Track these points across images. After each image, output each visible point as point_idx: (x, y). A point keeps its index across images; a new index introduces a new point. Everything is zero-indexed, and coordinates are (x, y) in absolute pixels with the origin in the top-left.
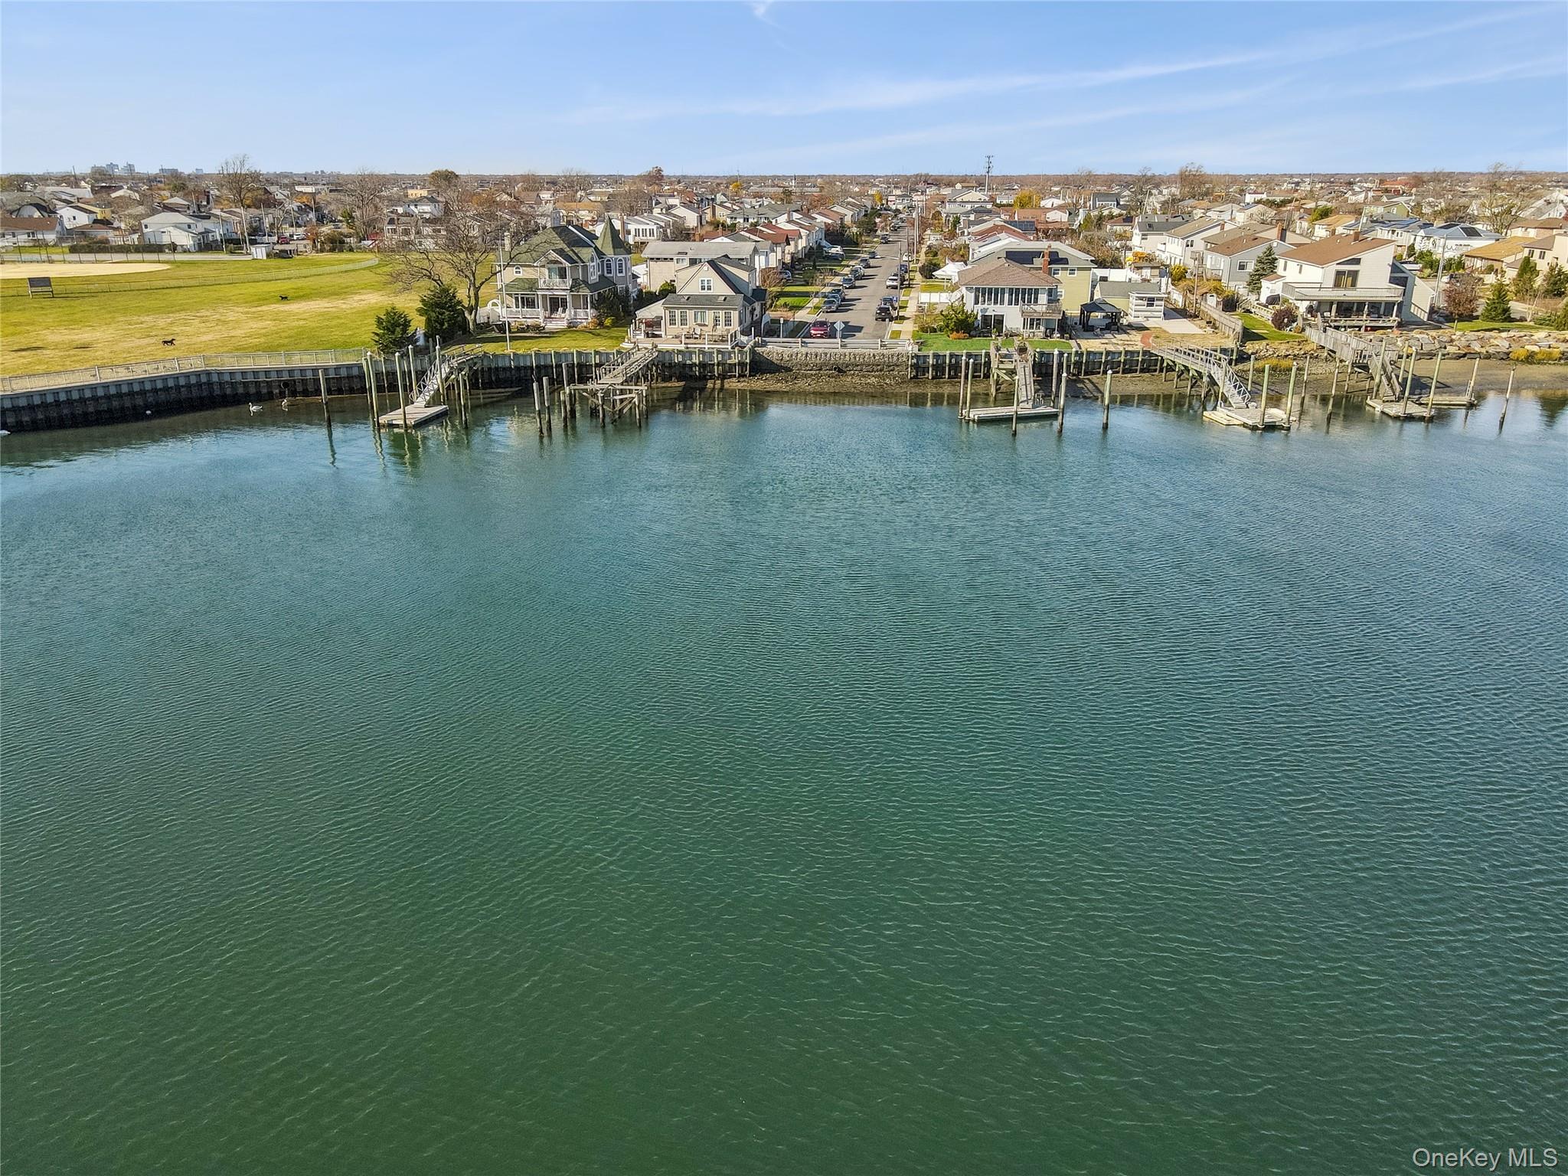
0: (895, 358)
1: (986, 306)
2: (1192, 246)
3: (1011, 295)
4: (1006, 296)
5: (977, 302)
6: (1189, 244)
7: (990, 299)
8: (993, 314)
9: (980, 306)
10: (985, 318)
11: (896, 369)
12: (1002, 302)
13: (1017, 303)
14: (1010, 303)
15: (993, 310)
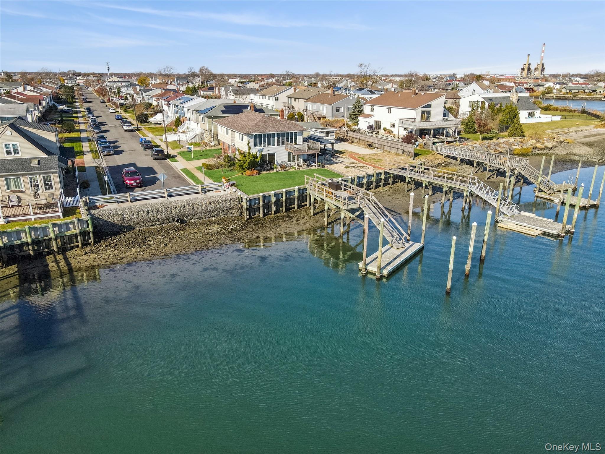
0: (228, 203)
1: (262, 147)
2: (278, 100)
3: (279, 138)
4: (276, 139)
5: (255, 145)
6: (277, 99)
7: (265, 142)
8: (267, 153)
9: (258, 148)
10: (263, 156)
11: (230, 212)
12: (273, 145)
13: (283, 144)
14: (279, 144)
15: (267, 150)
